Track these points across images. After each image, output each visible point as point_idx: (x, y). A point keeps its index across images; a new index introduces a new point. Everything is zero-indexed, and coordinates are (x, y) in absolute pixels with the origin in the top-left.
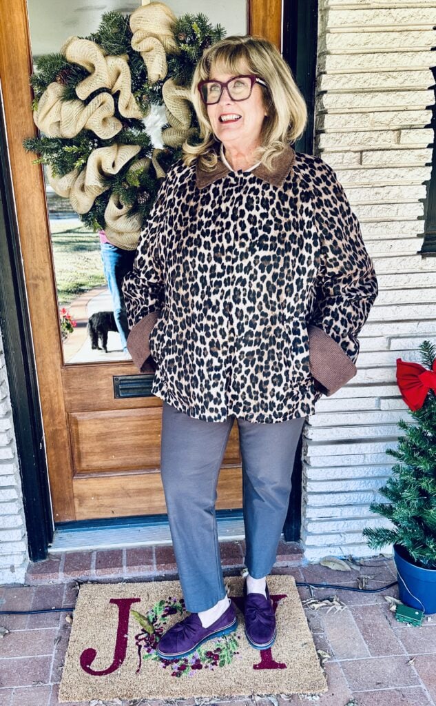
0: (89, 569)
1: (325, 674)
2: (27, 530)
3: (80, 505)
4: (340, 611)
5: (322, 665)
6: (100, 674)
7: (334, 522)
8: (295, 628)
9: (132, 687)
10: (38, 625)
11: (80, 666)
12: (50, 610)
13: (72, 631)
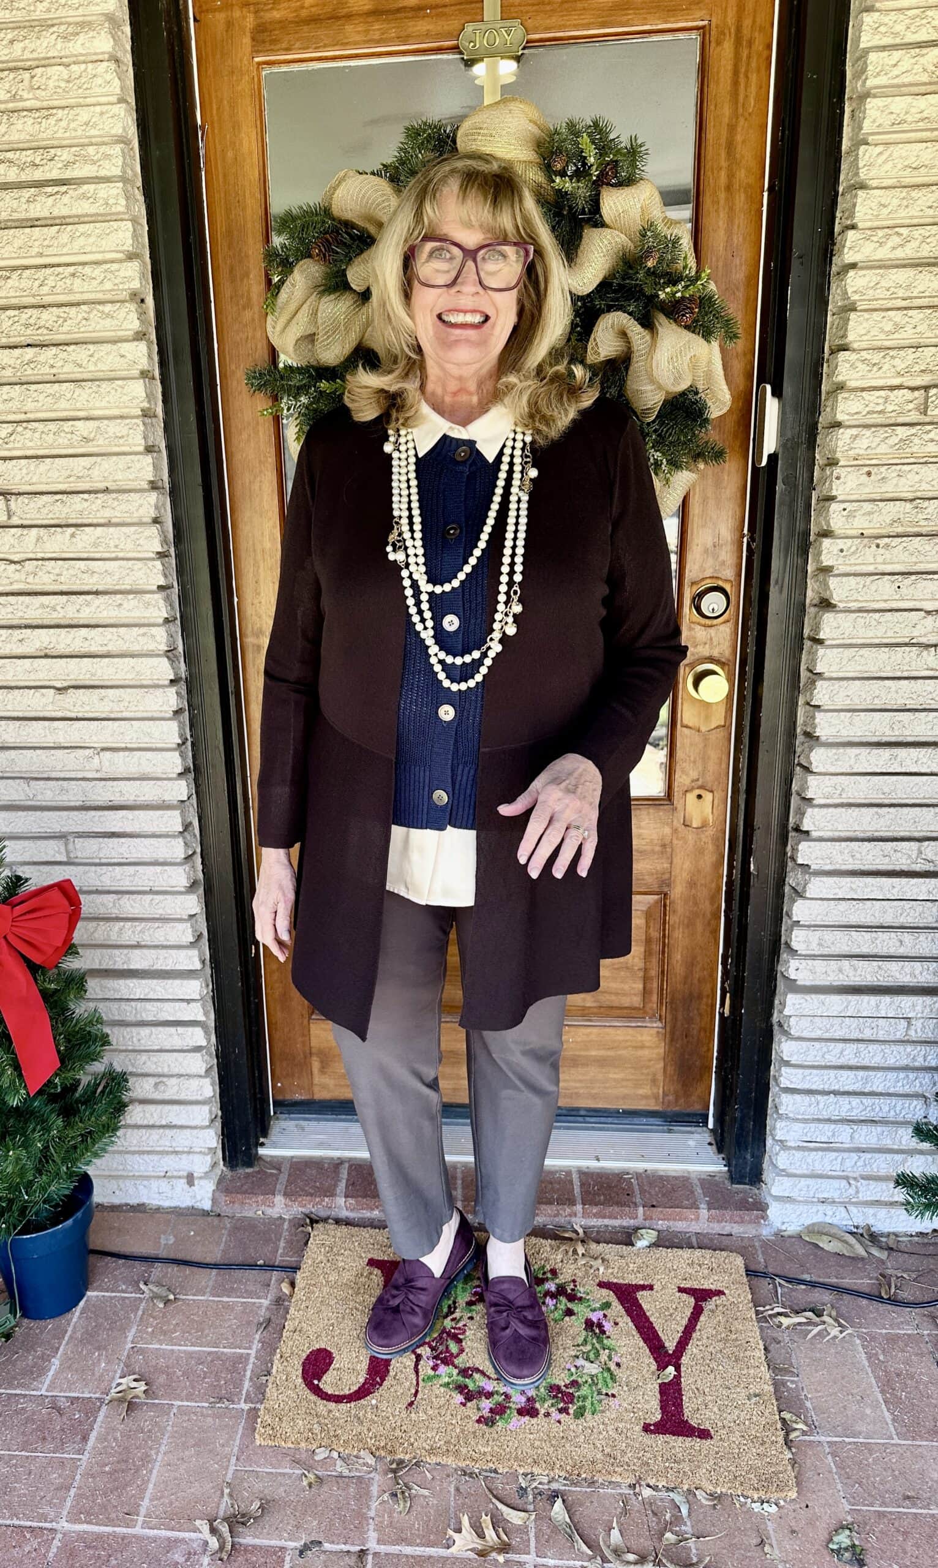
0: (333, 1195)
1: (793, 1462)
2: (221, 1109)
3: (323, 1070)
4: (835, 1337)
5: (788, 1443)
6: (338, 1399)
7: (835, 1154)
8: (736, 1361)
9: (398, 1433)
10: (229, 1292)
11: (300, 1380)
12: (253, 1266)
13: (292, 1311)
